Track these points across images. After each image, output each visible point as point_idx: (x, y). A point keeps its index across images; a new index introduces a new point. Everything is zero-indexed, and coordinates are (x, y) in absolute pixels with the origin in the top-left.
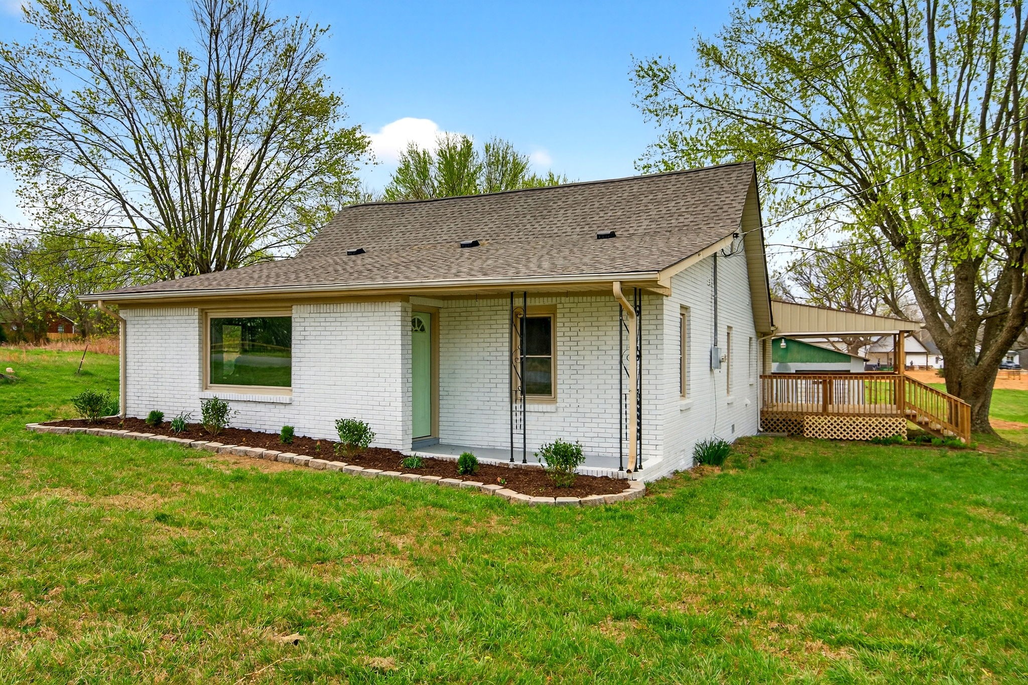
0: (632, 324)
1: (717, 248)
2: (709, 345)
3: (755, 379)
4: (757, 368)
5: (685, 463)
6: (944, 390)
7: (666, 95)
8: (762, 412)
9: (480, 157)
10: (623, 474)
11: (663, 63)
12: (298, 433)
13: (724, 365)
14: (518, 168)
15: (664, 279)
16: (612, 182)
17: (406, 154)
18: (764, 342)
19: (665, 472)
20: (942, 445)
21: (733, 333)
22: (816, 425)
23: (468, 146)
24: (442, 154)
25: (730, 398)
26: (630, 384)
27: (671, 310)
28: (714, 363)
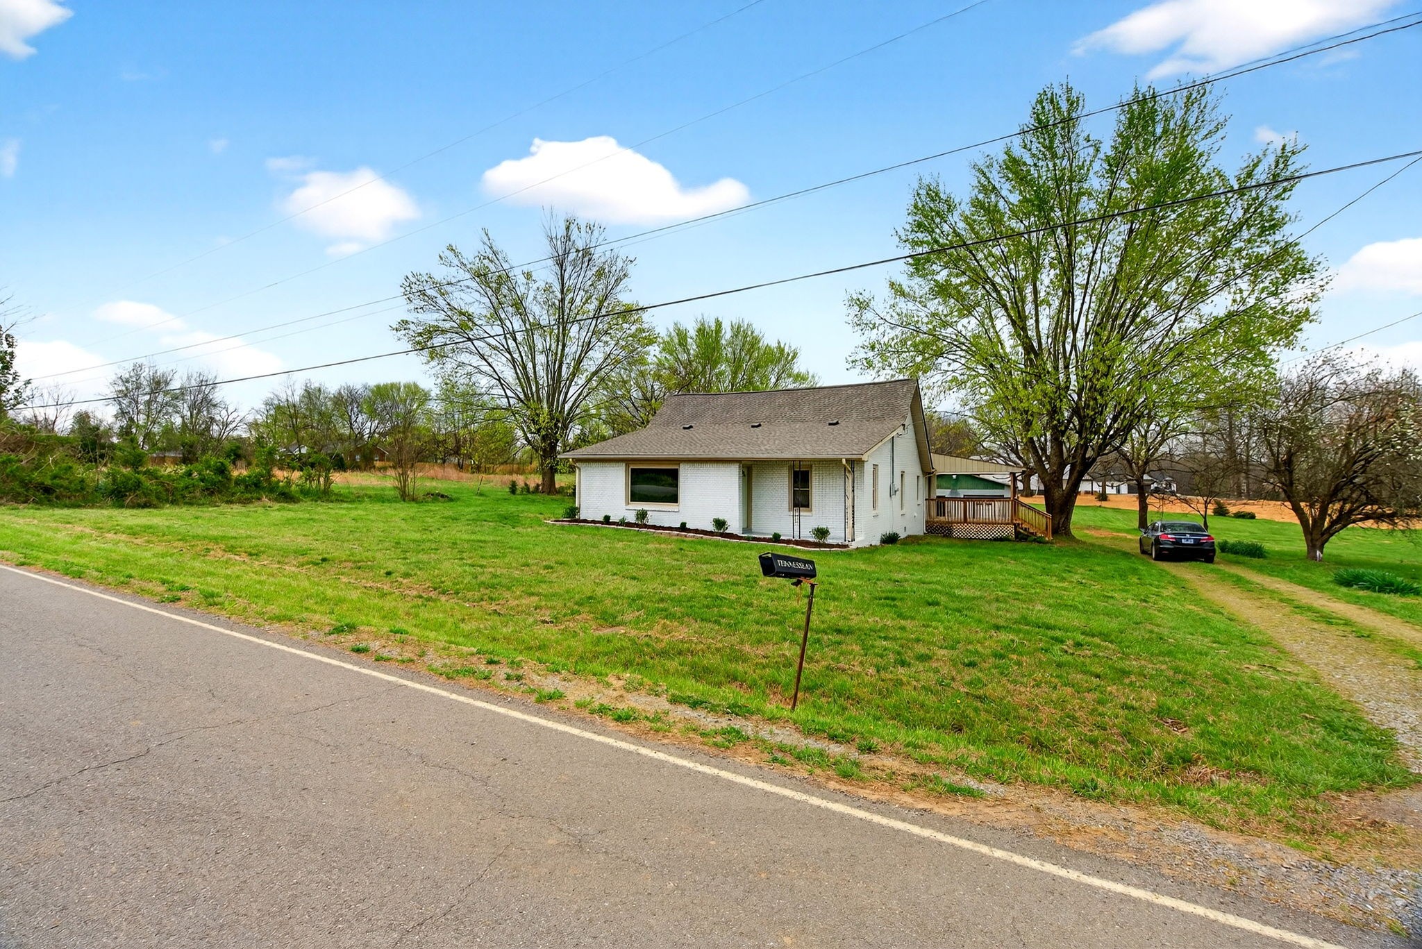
0: (850, 477)
1: (894, 434)
2: (889, 481)
3: (921, 501)
4: (923, 494)
5: (877, 542)
6: (1044, 509)
7: (868, 316)
8: (927, 522)
9: (727, 334)
10: (847, 543)
11: (866, 295)
12: (687, 526)
13: (899, 493)
14: (756, 341)
15: (864, 458)
16: (835, 387)
17: (671, 330)
18: (930, 478)
19: (867, 544)
20: (1035, 541)
21: (905, 475)
22: (960, 531)
23: (719, 324)
24: (701, 331)
25: (903, 512)
26: (849, 503)
27: (868, 468)
28: (893, 492)
